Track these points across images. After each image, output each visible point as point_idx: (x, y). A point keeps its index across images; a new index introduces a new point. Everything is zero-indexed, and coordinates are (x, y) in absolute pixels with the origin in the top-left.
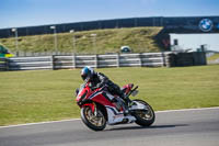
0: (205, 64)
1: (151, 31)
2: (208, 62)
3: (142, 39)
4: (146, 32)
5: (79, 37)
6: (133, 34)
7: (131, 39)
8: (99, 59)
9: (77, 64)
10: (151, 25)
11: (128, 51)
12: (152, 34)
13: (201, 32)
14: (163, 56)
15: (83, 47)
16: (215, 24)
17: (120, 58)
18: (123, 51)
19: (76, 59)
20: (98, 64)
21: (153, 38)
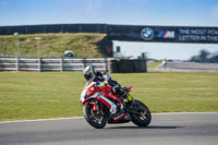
0: (145, 71)
1: (95, 37)
2: (148, 69)
3: (86, 44)
4: (89, 38)
5: (23, 40)
6: (77, 39)
7: (75, 44)
8: (42, 62)
9: (20, 67)
10: (95, 32)
11: (72, 56)
12: (96, 40)
13: (143, 40)
14: (106, 62)
15: (27, 50)
16: (156, 33)
17: (64, 62)
18: (67, 56)
19: (20, 62)
20: (42, 67)
21: (97, 44)
